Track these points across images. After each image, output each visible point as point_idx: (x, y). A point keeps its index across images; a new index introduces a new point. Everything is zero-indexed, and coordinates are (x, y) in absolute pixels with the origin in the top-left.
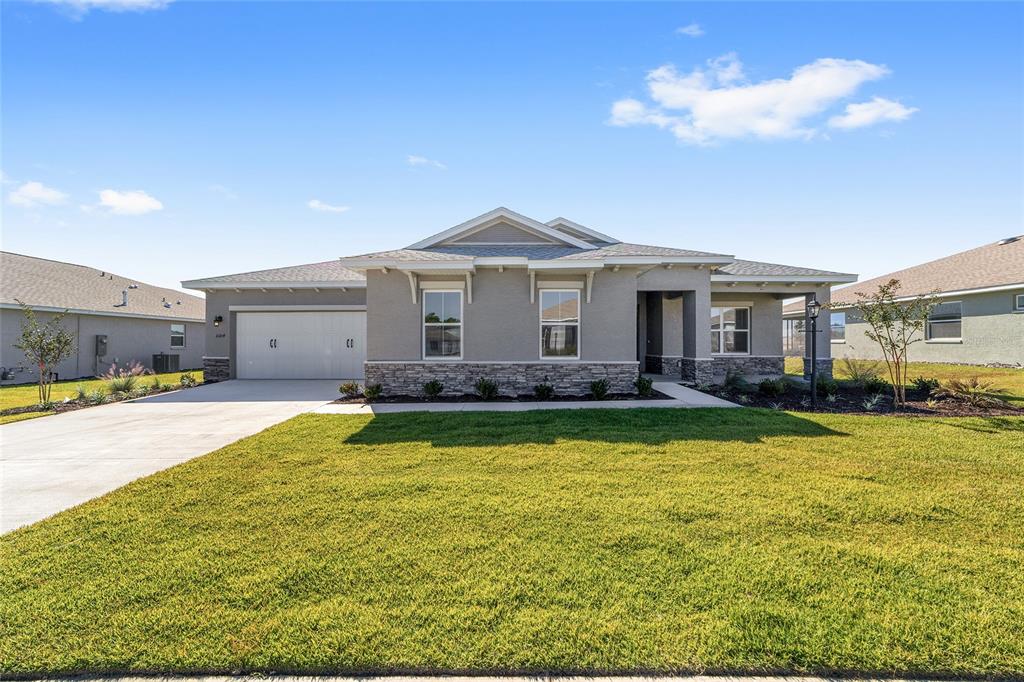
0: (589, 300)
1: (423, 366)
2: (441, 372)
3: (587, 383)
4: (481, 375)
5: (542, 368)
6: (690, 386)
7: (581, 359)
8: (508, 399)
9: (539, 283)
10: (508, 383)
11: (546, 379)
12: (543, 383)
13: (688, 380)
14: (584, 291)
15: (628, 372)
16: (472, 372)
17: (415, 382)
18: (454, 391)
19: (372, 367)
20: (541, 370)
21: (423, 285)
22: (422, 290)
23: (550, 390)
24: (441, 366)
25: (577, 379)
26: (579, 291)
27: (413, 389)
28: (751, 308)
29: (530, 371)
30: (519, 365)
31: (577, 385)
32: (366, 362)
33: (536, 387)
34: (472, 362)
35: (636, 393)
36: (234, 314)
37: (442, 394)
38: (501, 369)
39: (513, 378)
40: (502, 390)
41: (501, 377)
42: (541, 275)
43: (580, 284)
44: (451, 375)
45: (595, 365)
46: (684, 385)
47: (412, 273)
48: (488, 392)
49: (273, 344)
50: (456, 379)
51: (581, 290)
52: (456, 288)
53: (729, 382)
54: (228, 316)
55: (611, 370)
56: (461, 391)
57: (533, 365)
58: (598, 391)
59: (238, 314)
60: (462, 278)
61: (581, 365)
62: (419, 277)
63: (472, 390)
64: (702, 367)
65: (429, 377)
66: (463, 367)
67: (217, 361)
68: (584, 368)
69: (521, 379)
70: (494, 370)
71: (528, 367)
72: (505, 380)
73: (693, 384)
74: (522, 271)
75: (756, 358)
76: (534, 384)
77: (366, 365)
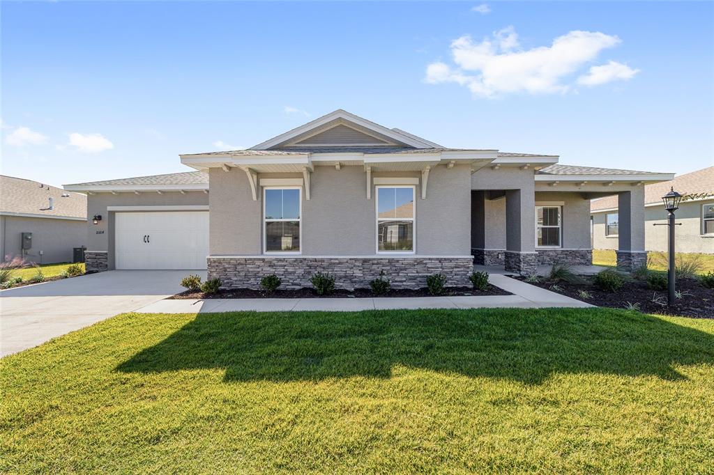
0: (424, 195)
1: (263, 260)
2: (281, 266)
3: (423, 277)
4: (319, 269)
5: (379, 262)
6: (516, 278)
7: (416, 253)
8: (343, 293)
9: (374, 179)
10: (346, 277)
11: (382, 274)
12: (378, 277)
13: (513, 272)
14: (419, 186)
15: (464, 266)
16: (310, 266)
17: (256, 275)
18: (293, 284)
19: (215, 262)
20: (378, 264)
21: (263, 182)
22: (262, 187)
23: (386, 284)
24: (280, 260)
25: (412, 273)
26: (414, 187)
27: (254, 284)
28: (562, 207)
29: (366, 265)
30: (356, 260)
31: (413, 279)
32: (208, 257)
33: (373, 282)
34: (310, 257)
35: (471, 286)
36: (112, 214)
37: (281, 287)
38: (340, 263)
39: (349, 272)
40: (339, 284)
41: (339, 271)
42: (377, 171)
43: (416, 181)
44: (290, 270)
45: (430, 259)
46: (510, 276)
47: (250, 169)
48: (325, 288)
49: (146, 239)
50: (294, 273)
51: (416, 186)
52: (294, 184)
53: (554, 275)
54: (107, 215)
55: (446, 264)
56: (300, 285)
57: (370, 260)
58: (433, 287)
59: (116, 214)
60: (300, 175)
61: (416, 260)
62: (259, 174)
63: (310, 284)
64: (527, 259)
65: (269, 271)
66: (301, 262)
67: (97, 254)
68: (419, 262)
69: (358, 273)
70: (331, 264)
71: (365, 261)
72: (342, 274)
73: (518, 275)
74: (358, 168)
75: (567, 251)
76: (370, 278)
77: (209, 260)
